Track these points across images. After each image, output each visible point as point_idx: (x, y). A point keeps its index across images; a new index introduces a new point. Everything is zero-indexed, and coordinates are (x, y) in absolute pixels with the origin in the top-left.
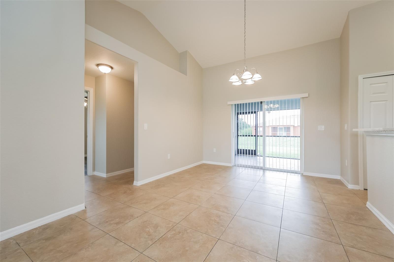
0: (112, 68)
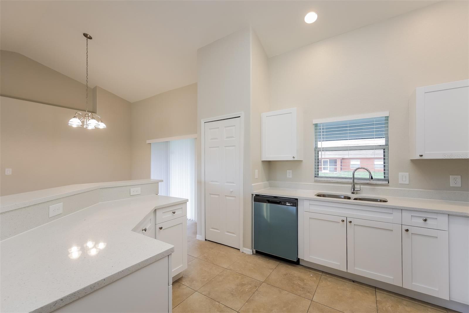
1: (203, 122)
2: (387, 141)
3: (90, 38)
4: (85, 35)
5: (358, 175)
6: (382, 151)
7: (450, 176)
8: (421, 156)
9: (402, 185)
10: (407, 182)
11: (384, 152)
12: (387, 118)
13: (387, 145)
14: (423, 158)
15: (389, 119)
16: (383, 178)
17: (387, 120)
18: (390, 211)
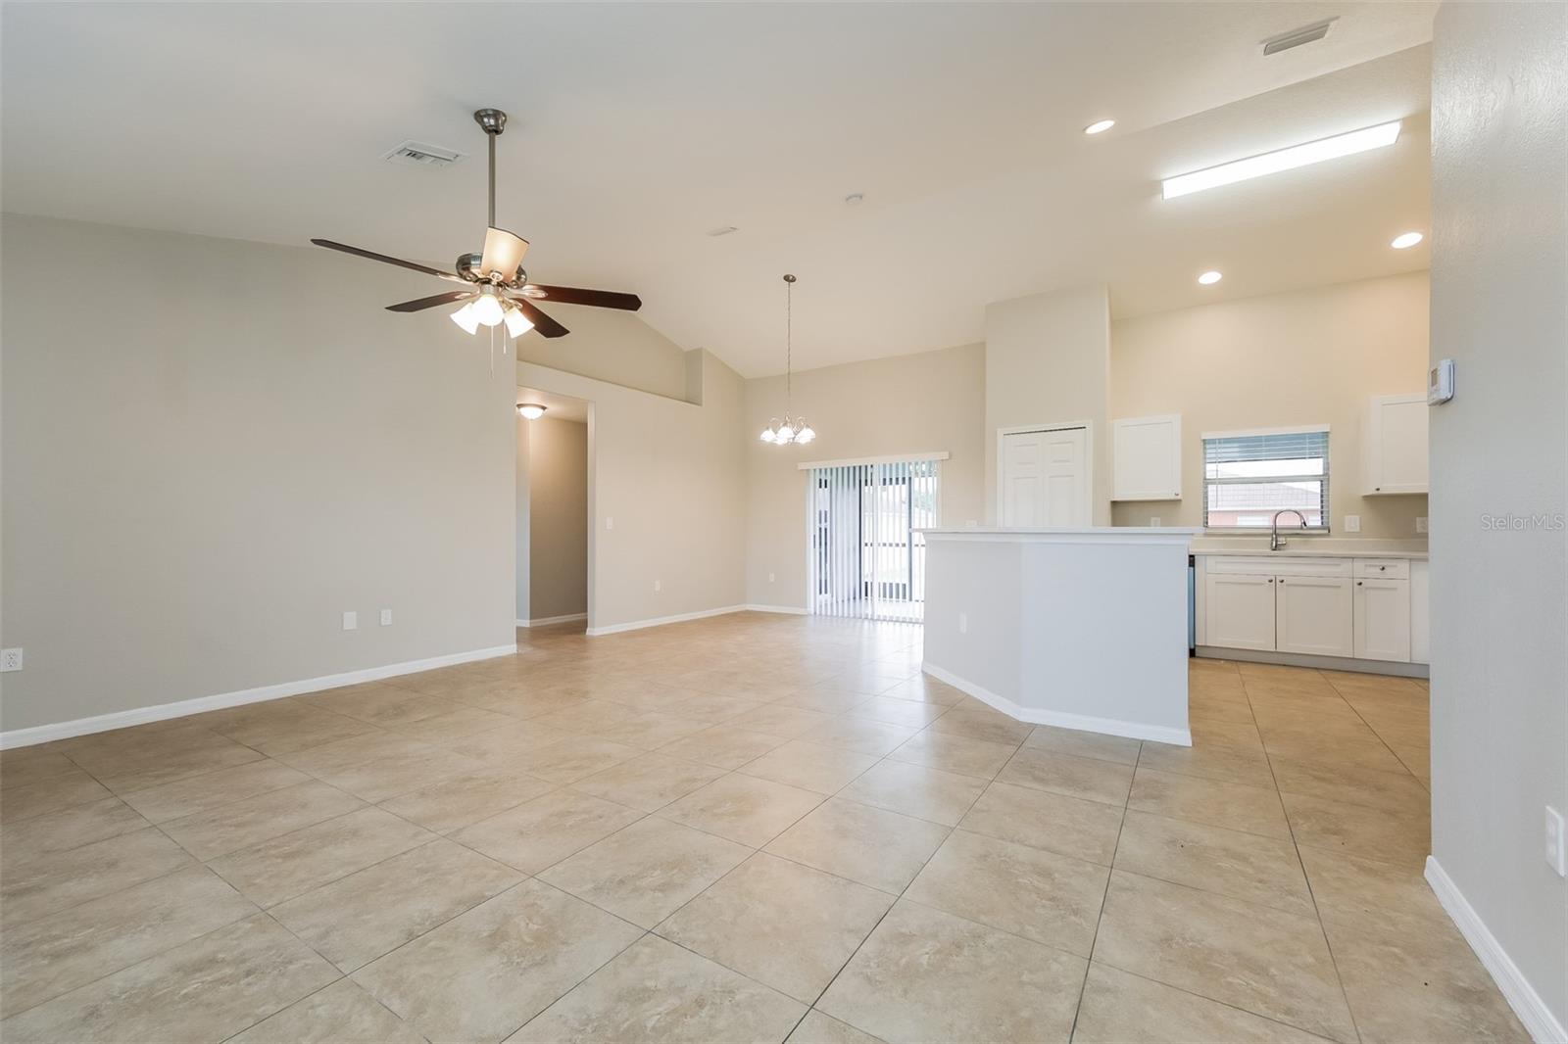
0: (544, 408)
1: (1000, 432)
2: (1327, 467)
3: (794, 280)
4: (786, 278)
5: (1282, 522)
6: (1319, 483)
7: (1418, 519)
8: (1378, 489)
9: (1350, 534)
10: (1358, 530)
11: (1322, 485)
12: (1326, 434)
13: (1326, 474)
14: (1380, 492)
15: (1330, 435)
16: (1319, 524)
17: (1327, 436)
18: (1336, 561)
